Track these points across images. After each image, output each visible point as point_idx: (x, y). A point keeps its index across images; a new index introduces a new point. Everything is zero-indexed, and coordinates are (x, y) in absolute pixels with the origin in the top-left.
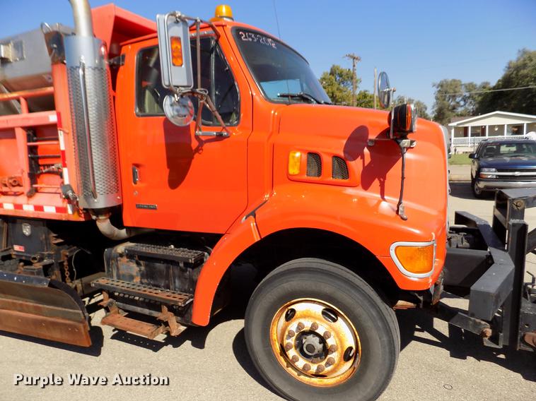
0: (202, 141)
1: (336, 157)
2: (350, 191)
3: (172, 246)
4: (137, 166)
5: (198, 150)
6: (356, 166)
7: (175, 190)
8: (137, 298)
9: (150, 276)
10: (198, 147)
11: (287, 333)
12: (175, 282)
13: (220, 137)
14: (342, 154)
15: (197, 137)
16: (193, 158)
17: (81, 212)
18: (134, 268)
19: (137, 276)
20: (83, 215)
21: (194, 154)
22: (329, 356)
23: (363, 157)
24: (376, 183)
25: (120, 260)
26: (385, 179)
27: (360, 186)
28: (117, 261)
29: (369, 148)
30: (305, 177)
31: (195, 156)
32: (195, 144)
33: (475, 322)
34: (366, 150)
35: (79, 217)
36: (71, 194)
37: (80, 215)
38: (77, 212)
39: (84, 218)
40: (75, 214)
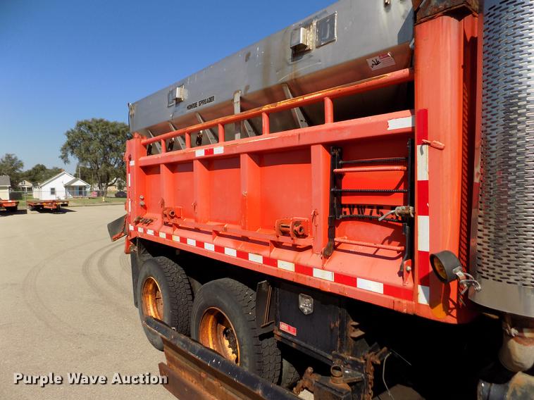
17: (452, 306)
20: (454, 313)
35: (444, 313)
36: (460, 274)
37: (447, 310)
38: (441, 305)
39: (458, 318)
40: (436, 308)
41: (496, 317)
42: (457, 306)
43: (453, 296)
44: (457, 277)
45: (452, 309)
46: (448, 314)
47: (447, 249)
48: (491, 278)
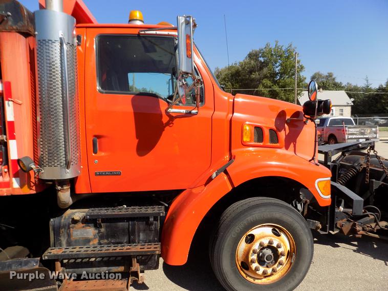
0: (172, 116)
1: (271, 130)
2: (279, 151)
3: (125, 206)
4: (98, 137)
5: (168, 124)
6: (282, 135)
7: (143, 157)
8: (93, 259)
9: (112, 236)
10: (169, 121)
11: (251, 252)
12: (139, 236)
13: (189, 114)
14: (274, 128)
15: (168, 114)
16: (164, 130)
17: (32, 184)
18: (91, 231)
19: (95, 238)
20: (34, 188)
21: (165, 127)
22: (280, 260)
23: (285, 130)
24: (292, 145)
25: (73, 228)
26: (296, 143)
27: (284, 148)
28: (69, 228)
29: (287, 124)
30: (253, 143)
31: (165, 129)
32: (165, 119)
33: (313, 222)
34: (286, 125)
35: (29, 189)
36: (33, 166)
37: (30, 187)
38: (26, 186)
39: (36, 190)
40: (24, 187)
41: (51, 183)
42: (35, 184)
43: (33, 180)
44: (32, 169)
45: (33, 186)
46: (31, 189)
47: (26, 156)
48: (47, 166)
